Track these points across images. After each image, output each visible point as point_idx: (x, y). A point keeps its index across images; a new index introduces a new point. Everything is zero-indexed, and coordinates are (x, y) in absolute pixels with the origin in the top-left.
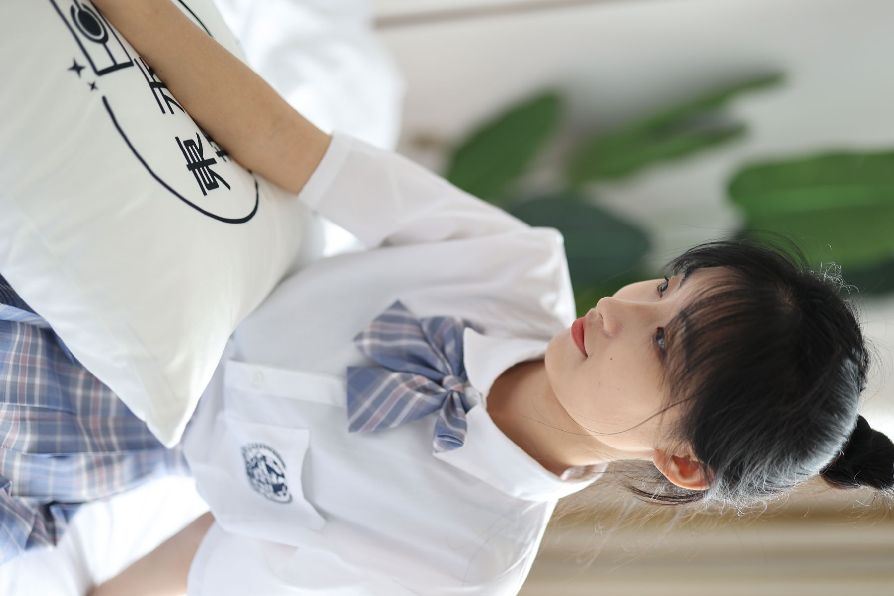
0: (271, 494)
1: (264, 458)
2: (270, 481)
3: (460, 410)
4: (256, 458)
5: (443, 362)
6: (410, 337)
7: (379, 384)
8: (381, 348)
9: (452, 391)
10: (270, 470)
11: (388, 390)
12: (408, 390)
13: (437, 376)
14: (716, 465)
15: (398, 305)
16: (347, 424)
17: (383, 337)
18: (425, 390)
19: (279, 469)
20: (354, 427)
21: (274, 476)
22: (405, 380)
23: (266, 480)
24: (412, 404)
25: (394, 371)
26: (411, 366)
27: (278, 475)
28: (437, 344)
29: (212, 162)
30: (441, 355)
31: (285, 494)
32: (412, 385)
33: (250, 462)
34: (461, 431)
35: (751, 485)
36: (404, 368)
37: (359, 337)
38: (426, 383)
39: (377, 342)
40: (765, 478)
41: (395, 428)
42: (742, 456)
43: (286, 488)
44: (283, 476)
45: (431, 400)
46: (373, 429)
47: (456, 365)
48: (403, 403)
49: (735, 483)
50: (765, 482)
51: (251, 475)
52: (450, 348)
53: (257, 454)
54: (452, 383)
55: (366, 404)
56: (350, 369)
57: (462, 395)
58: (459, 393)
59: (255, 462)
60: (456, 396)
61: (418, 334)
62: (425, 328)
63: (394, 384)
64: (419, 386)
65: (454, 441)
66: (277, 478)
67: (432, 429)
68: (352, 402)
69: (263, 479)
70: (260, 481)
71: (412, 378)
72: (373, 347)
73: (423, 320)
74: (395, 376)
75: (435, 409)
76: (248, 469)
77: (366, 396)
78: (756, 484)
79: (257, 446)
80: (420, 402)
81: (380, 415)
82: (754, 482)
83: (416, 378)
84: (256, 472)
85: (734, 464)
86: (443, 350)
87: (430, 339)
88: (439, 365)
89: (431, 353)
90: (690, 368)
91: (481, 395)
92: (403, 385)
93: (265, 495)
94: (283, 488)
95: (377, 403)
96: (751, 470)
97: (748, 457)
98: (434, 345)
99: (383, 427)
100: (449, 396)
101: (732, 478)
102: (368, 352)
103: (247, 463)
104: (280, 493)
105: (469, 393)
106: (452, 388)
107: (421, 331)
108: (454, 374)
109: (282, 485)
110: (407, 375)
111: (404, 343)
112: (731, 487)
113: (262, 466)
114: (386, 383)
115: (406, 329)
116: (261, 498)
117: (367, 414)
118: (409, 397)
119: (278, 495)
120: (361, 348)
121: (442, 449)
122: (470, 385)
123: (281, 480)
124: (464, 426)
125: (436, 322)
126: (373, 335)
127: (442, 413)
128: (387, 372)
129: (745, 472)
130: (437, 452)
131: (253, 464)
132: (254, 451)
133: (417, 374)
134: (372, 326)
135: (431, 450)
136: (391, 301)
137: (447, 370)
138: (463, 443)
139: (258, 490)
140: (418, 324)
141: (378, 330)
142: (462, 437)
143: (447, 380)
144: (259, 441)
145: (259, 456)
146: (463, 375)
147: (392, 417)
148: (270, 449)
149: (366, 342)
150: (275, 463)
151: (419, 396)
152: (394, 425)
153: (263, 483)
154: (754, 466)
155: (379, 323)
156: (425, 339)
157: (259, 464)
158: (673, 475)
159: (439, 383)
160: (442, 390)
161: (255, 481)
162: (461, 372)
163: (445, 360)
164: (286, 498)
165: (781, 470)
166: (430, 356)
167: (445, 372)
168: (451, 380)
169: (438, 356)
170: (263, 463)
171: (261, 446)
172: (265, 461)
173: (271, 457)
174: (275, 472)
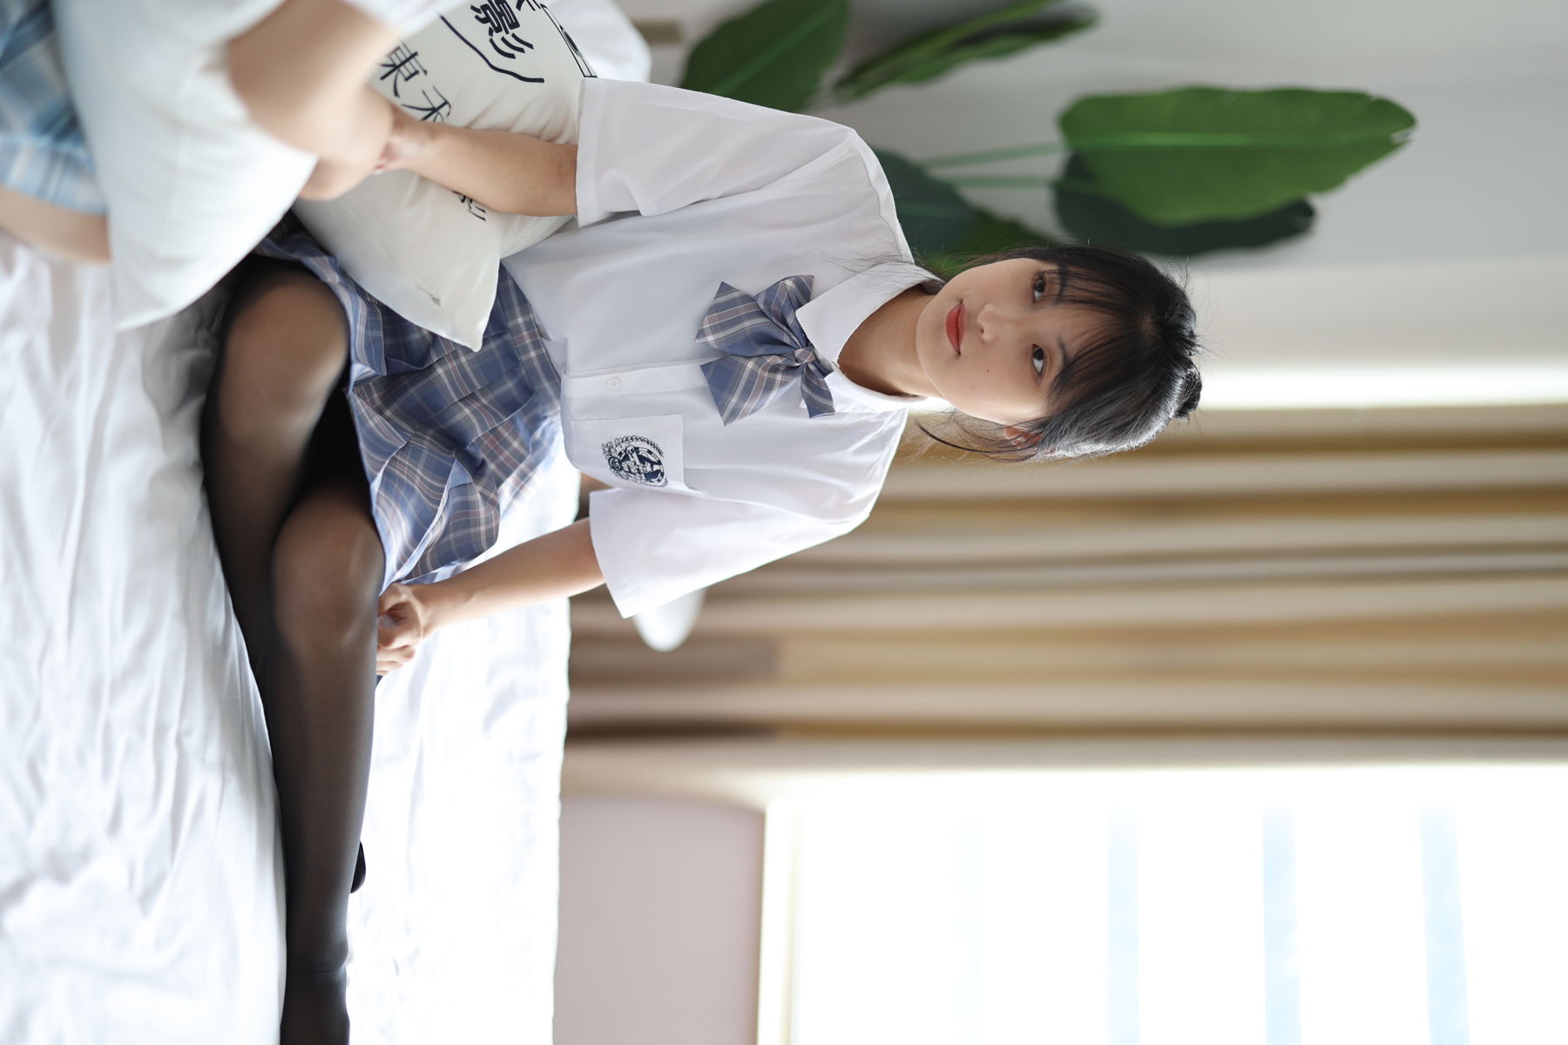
1: (636, 450)
2: (642, 471)
6: (748, 318)
7: (739, 376)
8: (727, 338)
9: (807, 362)
10: (643, 459)
11: (750, 382)
12: (767, 374)
13: (788, 351)
15: (724, 287)
17: (724, 326)
19: (655, 457)
20: (729, 421)
21: (648, 465)
22: (759, 365)
23: (638, 469)
25: (748, 358)
26: (763, 349)
27: (652, 464)
28: (779, 320)
30: (785, 329)
31: (662, 479)
32: (768, 368)
36: (756, 354)
37: (701, 334)
38: (780, 361)
39: (721, 334)
43: (662, 474)
44: (659, 463)
47: (802, 336)
51: (618, 469)
52: (790, 320)
53: (627, 446)
54: (803, 355)
57: (817, 364)
58: (813, 363)
59: (624, 455)
60: (812, 367)
61: (755, 311)
62: (761, 305)
63: (753, 373)
64: (773, 364)
66: (652, 467)
69: (634, 470)
70: (630, 472)
71: (766, 361)
72: (719, 341)
73: (756, 295)
74: (752, 363)
77: (731, 393)
79: (627, 440)
83: (770, 360)
84: (625, 464)
87: (768, 314)
88: (786, 340)
89: (778, 330)
91: (834, 362)
92: (760, 371)
94: (659, 474)
98: (776, 321)
100: (805, 369)
102: (716, 347)
103: (613, 458)
104: (658, 478)
105: (822, 360)
107: (758, 307)
108: (801, 345)
109: (658, 471)
110: (761, 359)
111: (746, 324)
113: (634, 457)
114: (745, 375)
115: (742, 309)
119: (652, 482)
120: (707, 346)
122: (819, 354)
123: (656, 467)
126: (714, 328)
132: (624, 445)
133: (770, 355)
134: (708, 320)
137: (795, 342)
138: (832, 410)
140: (751, 299)
141: (716, 322)
143: (798, 353)
145: (629, 449)
146: (809, 346)
148: (642, 440)
149: (710, 338)
150: (650, 452)
151: (779, 378)
153: (634, 473)
155: (713, 314)
156: (765, 315)
160: (796, 365)
162: (806, 343)
163: (791, 334)
164: (663, 483)
166: (775, 333)
167: (796, 347)
168: (802, 352)
169: (783, 330)
170: (635, 455)
171: (632, 439)
172: (637, 452)
173: (644, 447)
174: (649, 461)
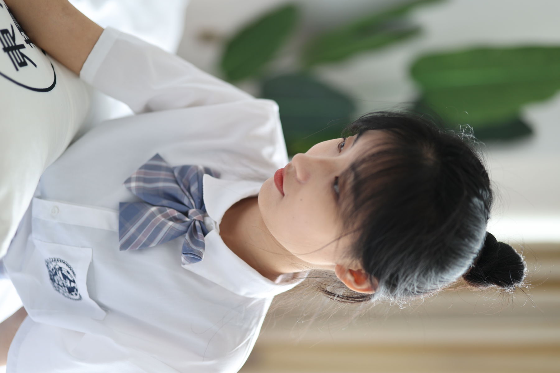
0: (67, 294)
1: (60, 268)
2: (65, 285)
3: (200, 234)
4: (55, 268)
5: (189, 199)
6: (165, 180)
7: (142, 215)
8: (144, 188)
9: (195, 220)
10: (65, 277)
11: (148, 220)
12: (163, 219)
13: (184, 209)
14: (379, 276)
15: (157, 157)
16: (119, 245)
17: (145, 180)
18: (175, 219)
19: (72, 277)
20: (124, 247)
21: (68, 282)
22: (160, 212)
23: (63, 284)
24: (165, 230)
25: (153, 205)
26: (165, 202)
27: (71, 281)
28: (185, 186)
29: (22, 46)
30: (187, 194)
31: (76, 294)
32: (166, 216)
33: (51, 270)
34: (201, 249)
35: (406, 290)
36: (160, 204)
37: (128, 181)
38: (176, 214)
39: (141, 184)
40: (416, 285)
41: (153, 247)
42: (398, 270)
43: (77, 290)
44: (74, 282)
45: (179, 227)
46: (137, 248)
47: (198, 201)
48: (159, 229)
49: (394, 289)
50: (416, 288)
51: (53, 280)
52: (193, 189)
53: (55, 265)
54: (194, 213)
55: (133, 230)
56: (121, 204)
57: (202, 223)
58: (200, 222)
59: (54, 271)
60: (197, 223)
61: (172, 178)
62: (176, 174)
63: (153, 215)
64: (171, 216)
65: (196, 257)
66: (70, 283)
67: (181, 248)
68: (123, 228)
69: (60, 283)
70: (59, 284)
71: (166, 210)
72: (138, 188)
73: (174, 168)
74: (154, 209)
75: (183, 233)
76: (50, 275)
77: (133, 224)
78: (410, 289)
79: (55, 260)
80: (171, 228)
81: (142, 238)
82: (408, 288)
83: (169, 211)
84: (56, 278)
85: (392, 276)
86: (189, 190)
87: (179, 182)
88: (186, 201)
89: (180, 192)
90: (357, 207)
91: (216, 223)
92: (159, 216)
93: (64, 294)
94: (75, 290)
95: (140, 230)
96: (405, 280)
97: (402, 271)
98: (182, 186)
99: (145, 246)
100: (192, 224)
101: (392, 285)
102: (134, 192)
103: (50, 271)
104: (73, 293)
105: (208, 221)
106: (195, 218)
107: (174, 176)
108: (196, 208)
109: (74, 287)
110: (162, 208)
111: (161, 185)
112: (391, 292)
113: (60, 274)
114: (147, 214)
115: (163, 174)
116: (61, 296)
117: (133, 237)
118: (163, 225)
119: (72, 295)
120: (129, 189)
121: (186, 262)
122: (208, 216)
123: (73, 285)
124: (203, 245)
125: (184, 169)
126: (138, 179)
127: (187, 236)
128: (148, 206)
129: (401, 281)
130: (184, 264)
131: (54, 272)
132: (54, 264)
133: (170, 207)
134: (138, 173)
135: (180, 263)
136: (153, 154)
137: (192, 204)
138: (202, 259)
139: (59, 291)
140: (171, 170)
141: (142, 176)
142: (201, 254)
143: (191, 212)
144: (57, 256)
145: (57, 267)
146: (203, 208)
147: (151, 239)
148: (64, 263)
149: (133, 184)
150: (68, 272)
151: (171, 223)
152: (153, 245)
153: (62, 287)
154: (406, 277)
155: (143, 170)
156: (177, 182)
157: (57, 272)
158: (349, 283)
159: (186, 214)
160: (187, 219)
161: (56, 285)
162: (201, 206)
163: (190, 197)
164: (78, 297)
165: (427, 280)
166: (179, 194)
167: (190, 206)
168: (194, 212)
169: (185, 194)
170: (60, 272)
171: (58, 260)
172: (61, 271)
173: (65, 268)
174: (69, 279)
